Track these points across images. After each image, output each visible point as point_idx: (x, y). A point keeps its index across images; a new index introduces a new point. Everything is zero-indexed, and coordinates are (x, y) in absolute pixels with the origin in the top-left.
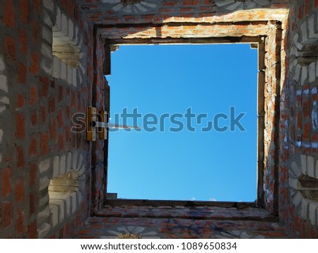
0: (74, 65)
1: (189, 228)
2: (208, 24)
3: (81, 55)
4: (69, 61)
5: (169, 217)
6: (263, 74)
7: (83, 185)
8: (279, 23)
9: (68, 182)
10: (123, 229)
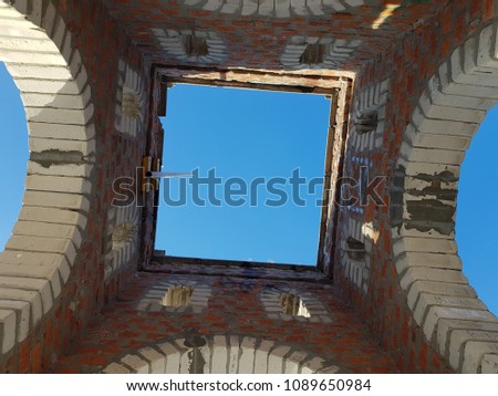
0: (133, 115)
1: (241, 284)
2: (277, 75)
3: (141, 104)
4: (129, 109)
5: (222, 275)
6: (333, 129)
7: (136, 237)
8: (350, 80)
9: (121, 232)
10: (176, 282)
